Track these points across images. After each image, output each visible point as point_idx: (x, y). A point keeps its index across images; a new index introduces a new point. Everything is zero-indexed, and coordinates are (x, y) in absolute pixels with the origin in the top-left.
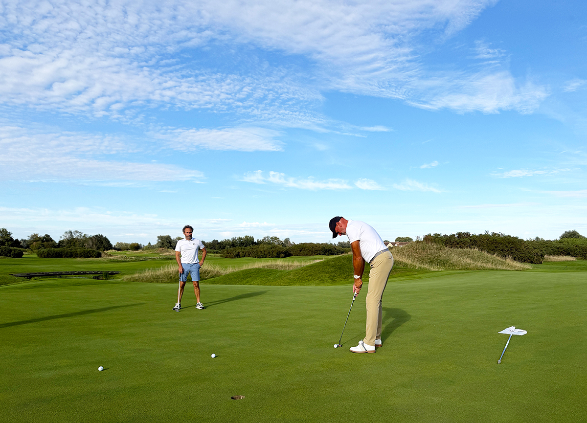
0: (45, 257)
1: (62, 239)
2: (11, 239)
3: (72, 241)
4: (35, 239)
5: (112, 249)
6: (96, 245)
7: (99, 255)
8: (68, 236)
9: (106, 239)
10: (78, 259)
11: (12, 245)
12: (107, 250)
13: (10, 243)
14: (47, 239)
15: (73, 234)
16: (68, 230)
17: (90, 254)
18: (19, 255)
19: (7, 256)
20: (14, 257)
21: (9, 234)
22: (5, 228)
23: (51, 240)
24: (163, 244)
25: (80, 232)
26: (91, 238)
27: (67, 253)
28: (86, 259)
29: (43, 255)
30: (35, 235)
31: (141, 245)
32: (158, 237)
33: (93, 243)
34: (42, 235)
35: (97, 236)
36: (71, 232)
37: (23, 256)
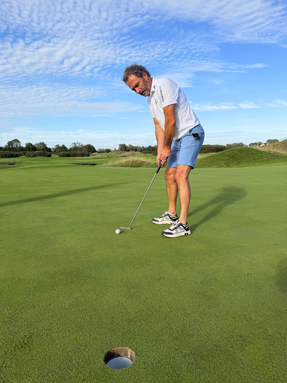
0: (62, 156)
1: (71, 147)
2: (47, 148)
3: (76, 148)
4: (58, 147)
5: (96, 152)
6: (88, 150)
7: (89, 155)
8: (74, 145)
9: (93, 147)
10: (78, 157)
11: (47, 151)
12: (93, 153)
13: (46, 150)
14: (64, 147)
15: (76, 144)
16: (73, 142)
17: (84, 154)
18: (50, 156)
19: (44, 156)
20: (47, 157)
21: (46, 145)
22: (43, 142)
23: (65, 148)
24: (122, 149)
25: (80, 143)
26: (85, 147)
27: (72, 154)
28: (82, 157)
29: (61, 156)
30: (58, 145)
31: (111, 149)
32: (119, 145)
33: (86, 149)
34: (61, 145)
35: (88, 145)
36: (75, 143)
37: (51, 156)
